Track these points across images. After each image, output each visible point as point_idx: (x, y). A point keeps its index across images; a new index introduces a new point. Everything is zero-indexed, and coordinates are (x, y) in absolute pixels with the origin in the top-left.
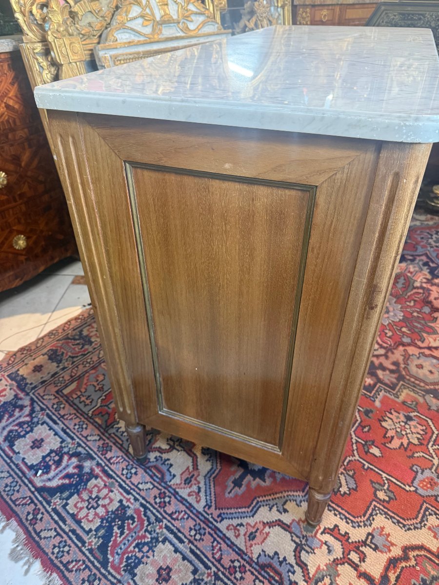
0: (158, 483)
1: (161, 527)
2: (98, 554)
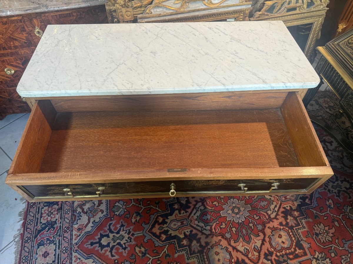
0: (71, 222)
1: (58, 239)
2: (37, 232)
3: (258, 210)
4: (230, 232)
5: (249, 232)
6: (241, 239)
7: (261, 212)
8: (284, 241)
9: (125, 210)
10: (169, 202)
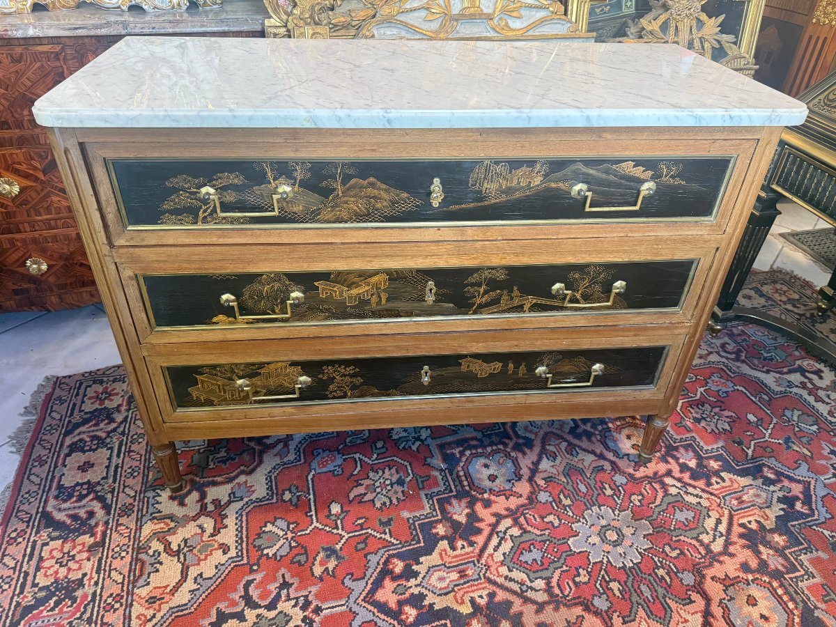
3: (674, 533)
4: (604, 593)
5: (661, 591)
6: (641, 613)
7: (682, 538)
8: (766, 613)
9: (294, 544)
10: (419, 519)
